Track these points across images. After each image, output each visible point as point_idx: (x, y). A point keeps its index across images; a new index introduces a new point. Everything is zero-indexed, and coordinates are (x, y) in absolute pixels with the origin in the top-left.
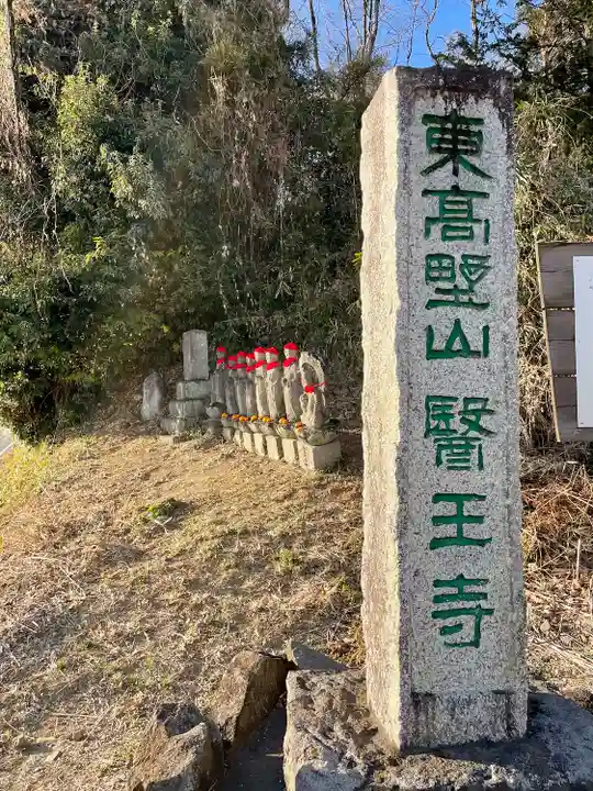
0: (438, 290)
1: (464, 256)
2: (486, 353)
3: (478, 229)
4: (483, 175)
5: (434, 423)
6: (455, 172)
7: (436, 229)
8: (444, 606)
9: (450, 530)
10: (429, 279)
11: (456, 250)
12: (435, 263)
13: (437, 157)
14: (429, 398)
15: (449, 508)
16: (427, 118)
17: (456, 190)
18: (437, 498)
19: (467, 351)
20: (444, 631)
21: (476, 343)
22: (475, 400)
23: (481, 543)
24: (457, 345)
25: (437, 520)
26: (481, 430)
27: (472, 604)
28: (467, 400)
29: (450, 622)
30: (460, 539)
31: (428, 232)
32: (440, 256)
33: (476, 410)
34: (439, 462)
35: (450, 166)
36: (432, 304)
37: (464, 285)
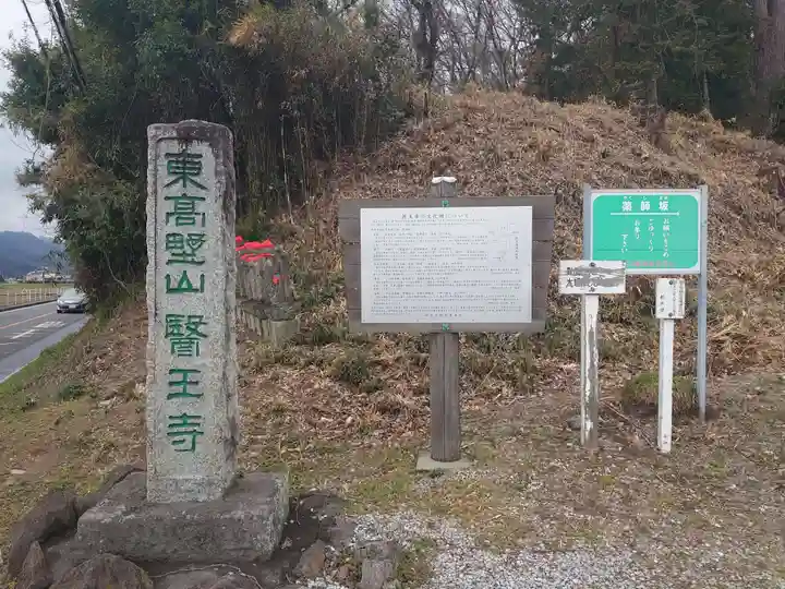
0: (173, 254)
1: (189, 235)
2: (202, 290)
3: (199, 219)
4: (203, 188)
5: (170, 330)
6: (185, 186)
7: (172, 219)
8: (175, 430)
9: (180, 389)
10: (168, 248)
11: (184, 231)
12: (171, 239)
13: (173, 178)
14: (168, 316)
15: (178, 377)
16: (168, 155)
17: (184, 196)
18: (172, 371)
19: (190, 289)
20: (174, 442)
21: (197, 285)
22: (195, 317)
23: (198, 396)
24: (184, 285)
25: (171, 384)
26: (199, 334)
27: (191, 429)
28: (190, 317)
29: (177, 438)
30: (184, 394)
31: (167, 221)
32: (174, 235)
33: (195, 322)
34: (173, 351)
35: (181, 182)
36: (169, 262)
37: (189, 252)
